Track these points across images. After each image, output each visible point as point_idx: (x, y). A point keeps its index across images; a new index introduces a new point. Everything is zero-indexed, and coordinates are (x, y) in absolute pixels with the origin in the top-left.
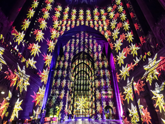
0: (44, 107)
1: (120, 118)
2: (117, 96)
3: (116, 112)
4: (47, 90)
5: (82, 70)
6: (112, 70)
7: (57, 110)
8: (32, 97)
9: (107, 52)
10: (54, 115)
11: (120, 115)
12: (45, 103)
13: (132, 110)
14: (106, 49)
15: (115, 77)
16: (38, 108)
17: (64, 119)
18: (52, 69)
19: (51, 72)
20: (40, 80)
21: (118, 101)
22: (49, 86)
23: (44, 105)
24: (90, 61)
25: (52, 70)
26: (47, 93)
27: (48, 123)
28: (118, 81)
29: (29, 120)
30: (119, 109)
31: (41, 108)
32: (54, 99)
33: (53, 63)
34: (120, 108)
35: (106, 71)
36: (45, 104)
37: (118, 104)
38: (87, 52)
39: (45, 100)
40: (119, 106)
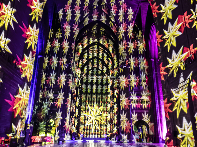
0: (29, 119)
1: (161, 140)
2: (158, 105)
3: (154, 131)
4: (33, 92)
5: (96, 57)
6: (153, 58)
7: (52, 125)
8: (7, 103)
9: (144, 22)
10: (46, 133)
11: (161, 136)
12: (30, 113)
13: (183, 129)
14: (142, 17)
15: (156, 71)
16: (20, 120)
17: (65, 139)
18: (39, 55)
19: (38, 59)
20: (20, 74)
21: (159, 113)
22: (35, 84)
23: (30, 117)
24: (110, 41)
25: (39, 57)
26: (32, 97)
27: (38, 145)
28: (163, 79)
29: (6, 139)
30: (160, 126)
31: (24, 120)
32: (45, 106)
33: (41, 42)
34: (162, 125)
35: (141, 59)
36: (30, 115)
37: (159, 119)
38: (105, 23)
39: (29, 108)
40: (160, 122)
